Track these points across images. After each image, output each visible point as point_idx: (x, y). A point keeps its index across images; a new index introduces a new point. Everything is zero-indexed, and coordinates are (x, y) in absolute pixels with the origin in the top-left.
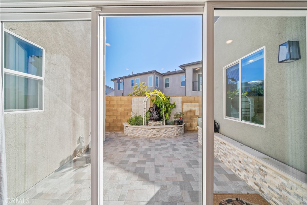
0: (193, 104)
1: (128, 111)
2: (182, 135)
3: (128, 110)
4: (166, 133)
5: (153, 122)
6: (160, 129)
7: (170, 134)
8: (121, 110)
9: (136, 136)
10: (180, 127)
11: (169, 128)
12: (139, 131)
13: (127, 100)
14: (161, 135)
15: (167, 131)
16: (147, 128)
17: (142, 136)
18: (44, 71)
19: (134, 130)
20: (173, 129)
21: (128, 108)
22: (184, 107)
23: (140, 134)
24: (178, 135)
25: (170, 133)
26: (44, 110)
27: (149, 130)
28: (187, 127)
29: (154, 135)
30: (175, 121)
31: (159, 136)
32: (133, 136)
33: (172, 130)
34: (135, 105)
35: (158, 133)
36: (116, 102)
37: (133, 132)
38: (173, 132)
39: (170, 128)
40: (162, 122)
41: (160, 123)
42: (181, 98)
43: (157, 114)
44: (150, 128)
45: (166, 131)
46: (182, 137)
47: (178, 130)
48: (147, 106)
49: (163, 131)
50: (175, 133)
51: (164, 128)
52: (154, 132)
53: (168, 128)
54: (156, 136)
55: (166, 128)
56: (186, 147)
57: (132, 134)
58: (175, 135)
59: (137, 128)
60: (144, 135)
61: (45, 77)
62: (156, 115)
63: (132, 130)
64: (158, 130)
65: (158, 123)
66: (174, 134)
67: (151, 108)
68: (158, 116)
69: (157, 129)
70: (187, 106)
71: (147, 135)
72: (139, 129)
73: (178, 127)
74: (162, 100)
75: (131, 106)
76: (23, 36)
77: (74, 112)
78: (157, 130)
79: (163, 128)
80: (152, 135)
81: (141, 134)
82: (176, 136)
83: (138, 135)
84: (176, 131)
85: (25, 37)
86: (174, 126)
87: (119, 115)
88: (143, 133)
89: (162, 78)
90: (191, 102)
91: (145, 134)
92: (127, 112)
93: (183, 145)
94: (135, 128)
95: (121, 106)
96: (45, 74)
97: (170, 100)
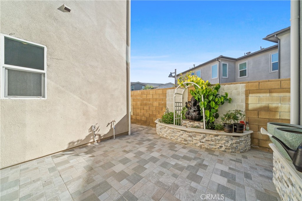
0: (275, 95)
1: (163, 106)
2: (241, 152)
3: (163, 104)
4: (203, 141)
5: (188, 121)
6: (194, 133)
7: (212, 145)
8: (156, 104)
9: (164, 136)
10: (234, 136)
11: (210, 134)
12: (167, 131)
13: (161, 93)
14: (196, 144)
15: (207, 138)
16: (175, 129)
17: (170, 138)
18: (46, 65)
19: (162, 129)
20: (219, 138)
21: (163, 102)
22: (250, 102)
23: (167, 135)
24: (230, 150)
25: (212, 143)
26: (46, 98)
27: (178, 131)
28: (259, 140)
29: (185, 140)
30: (224, 125)
31: (193, 144)
32: (161, 136)
33: (215, 139)
34: (169, 99)
35: (190, 139)
36: (152, 95)
37: (161, 131)
38: (218, 143)
39: (212, 136)
40: (201, 124)
41: (199, 125)
42: (245, 84)
43: (194, 111)
44: (179, 130)
45: (205, 139)
46: (239, 156)
47: (230, 142)
48: (184, 100)
49: (198, 137)
50: (223, 146)
51: (200, 133)
52: (185, 136)
53: (208, 135)
54: (188, 143)
55: (205, 134)
56: (223, 181)
57: (160, 133)
58: (223, 149)
59: (164, 127)
60: (172, 137)
61: (47, 70)
62: (194, 113)
63: (161, 129)
64: (191, 134)
65: (196, 124)
66: (221, 147)
67: (189, 102)
68: (198, 114)
69: (190, 132)
70: (260, 100)
71: (175, 138)
72: (167, 128)
73: (230, 136)
74: (201, 91)
75: (166, 100)
76: (23, 38)
77: (84, 102)
78: (188, 134)
79: (198, 133)
80: (182, 140)
81: (169, 135)
82: (225, 151)
83: (166, 136)
84: (224, 141)
85: (25, 39)
86: (222, 133)
87: (154, 109)
88: (171, 135)
89: (235, 64)
90: (271, 91)
91: (174, 137)
92: (161, 106)
93: (223, 174)
94: (163, 126)
95: (156, 99)
96: (47, 67)
97: (220, 90)
